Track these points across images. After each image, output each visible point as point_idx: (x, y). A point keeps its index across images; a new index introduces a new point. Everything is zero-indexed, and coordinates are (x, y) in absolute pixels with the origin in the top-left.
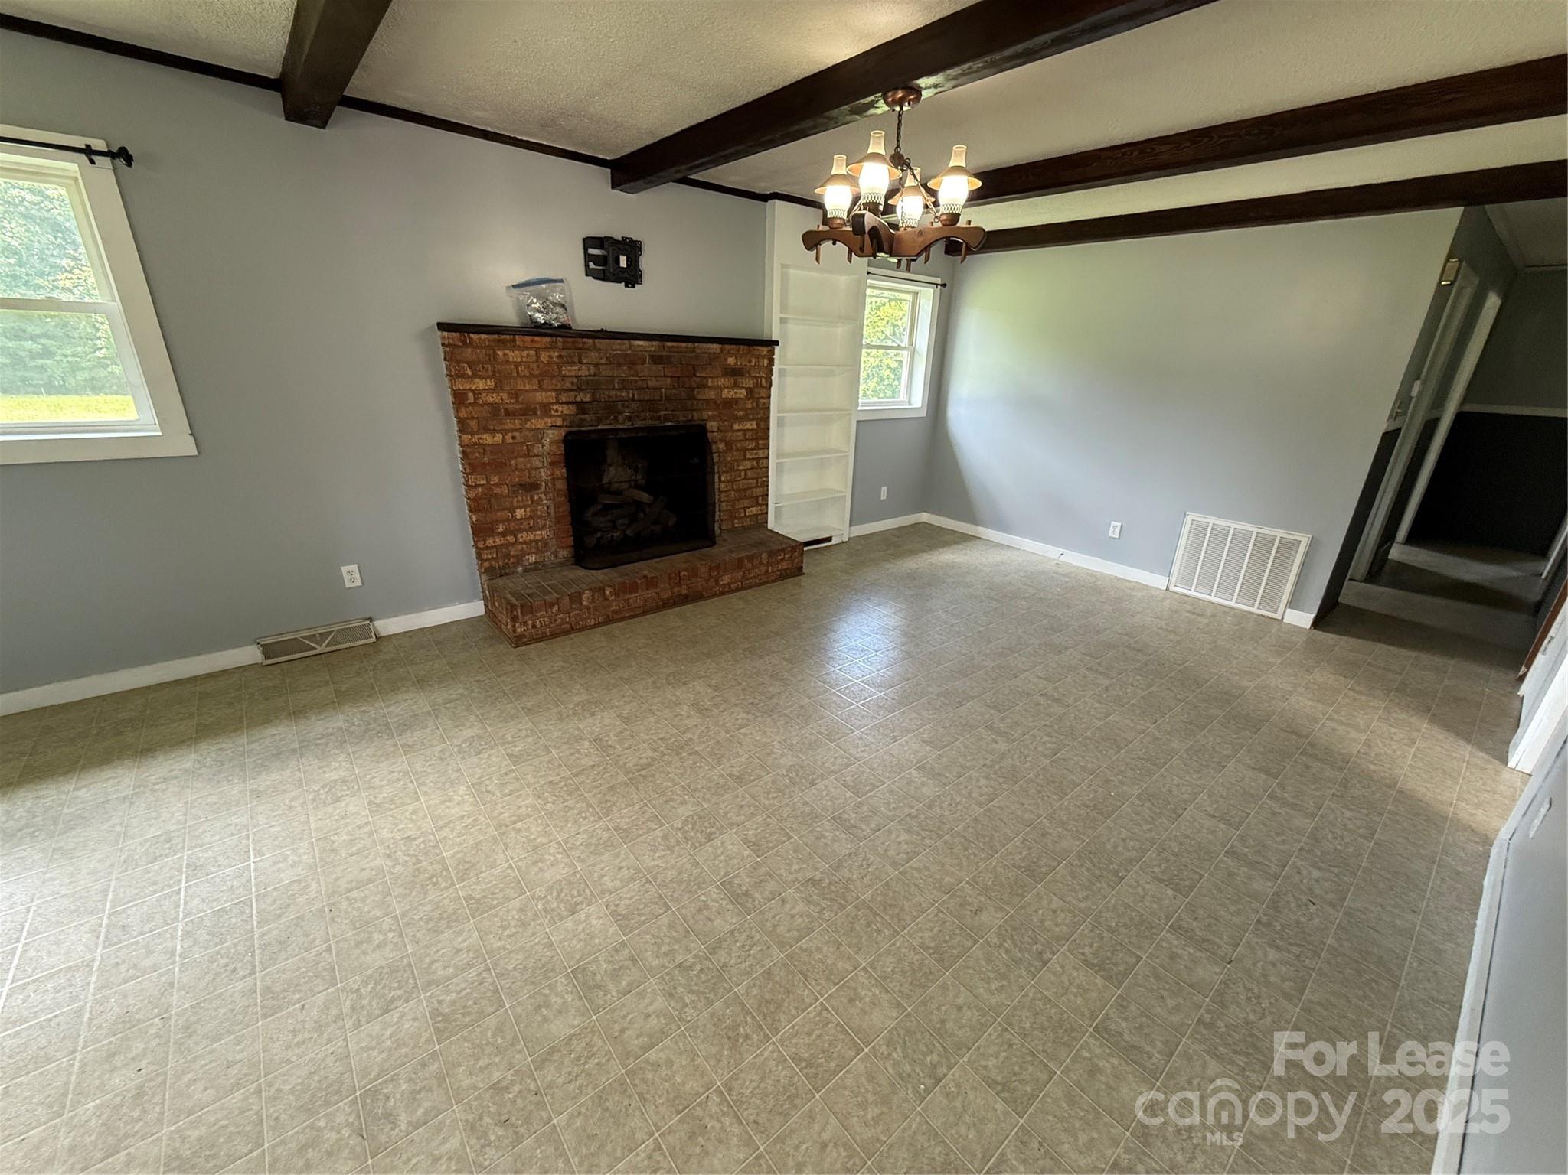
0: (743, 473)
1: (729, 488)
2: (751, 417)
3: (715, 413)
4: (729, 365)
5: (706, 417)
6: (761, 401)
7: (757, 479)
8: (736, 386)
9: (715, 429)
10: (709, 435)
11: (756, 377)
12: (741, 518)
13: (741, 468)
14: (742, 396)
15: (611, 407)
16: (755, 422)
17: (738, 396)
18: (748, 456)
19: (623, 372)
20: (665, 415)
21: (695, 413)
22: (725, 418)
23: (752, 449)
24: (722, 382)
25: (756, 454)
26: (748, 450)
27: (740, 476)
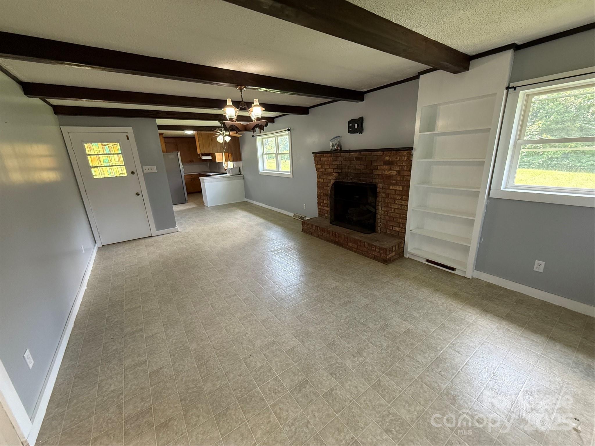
0: (393, 209)
1: (385, 214)
2: (399, 184)
3: (382, 180)
4: (386, 160)
5: (377, 182)
6: (406, 177)
7: (400, 214)
8: (391, 169)
9: (381, 187)
10: (378, 190)
11: (402, 166)
12: (391, 230)
13: (392, 207)
14: (394, 174)
15: (347, 174)
16: (401, 187)
17: (392, 174)
18: (396, 202)
19: (348, 163)
20: (362, 179)
21: (373, 180)
22: (386, 183)
23: (398, 199)
24: (384, 167)
25: (401, 202)
26: (397, 199)
27: (391, 210)
